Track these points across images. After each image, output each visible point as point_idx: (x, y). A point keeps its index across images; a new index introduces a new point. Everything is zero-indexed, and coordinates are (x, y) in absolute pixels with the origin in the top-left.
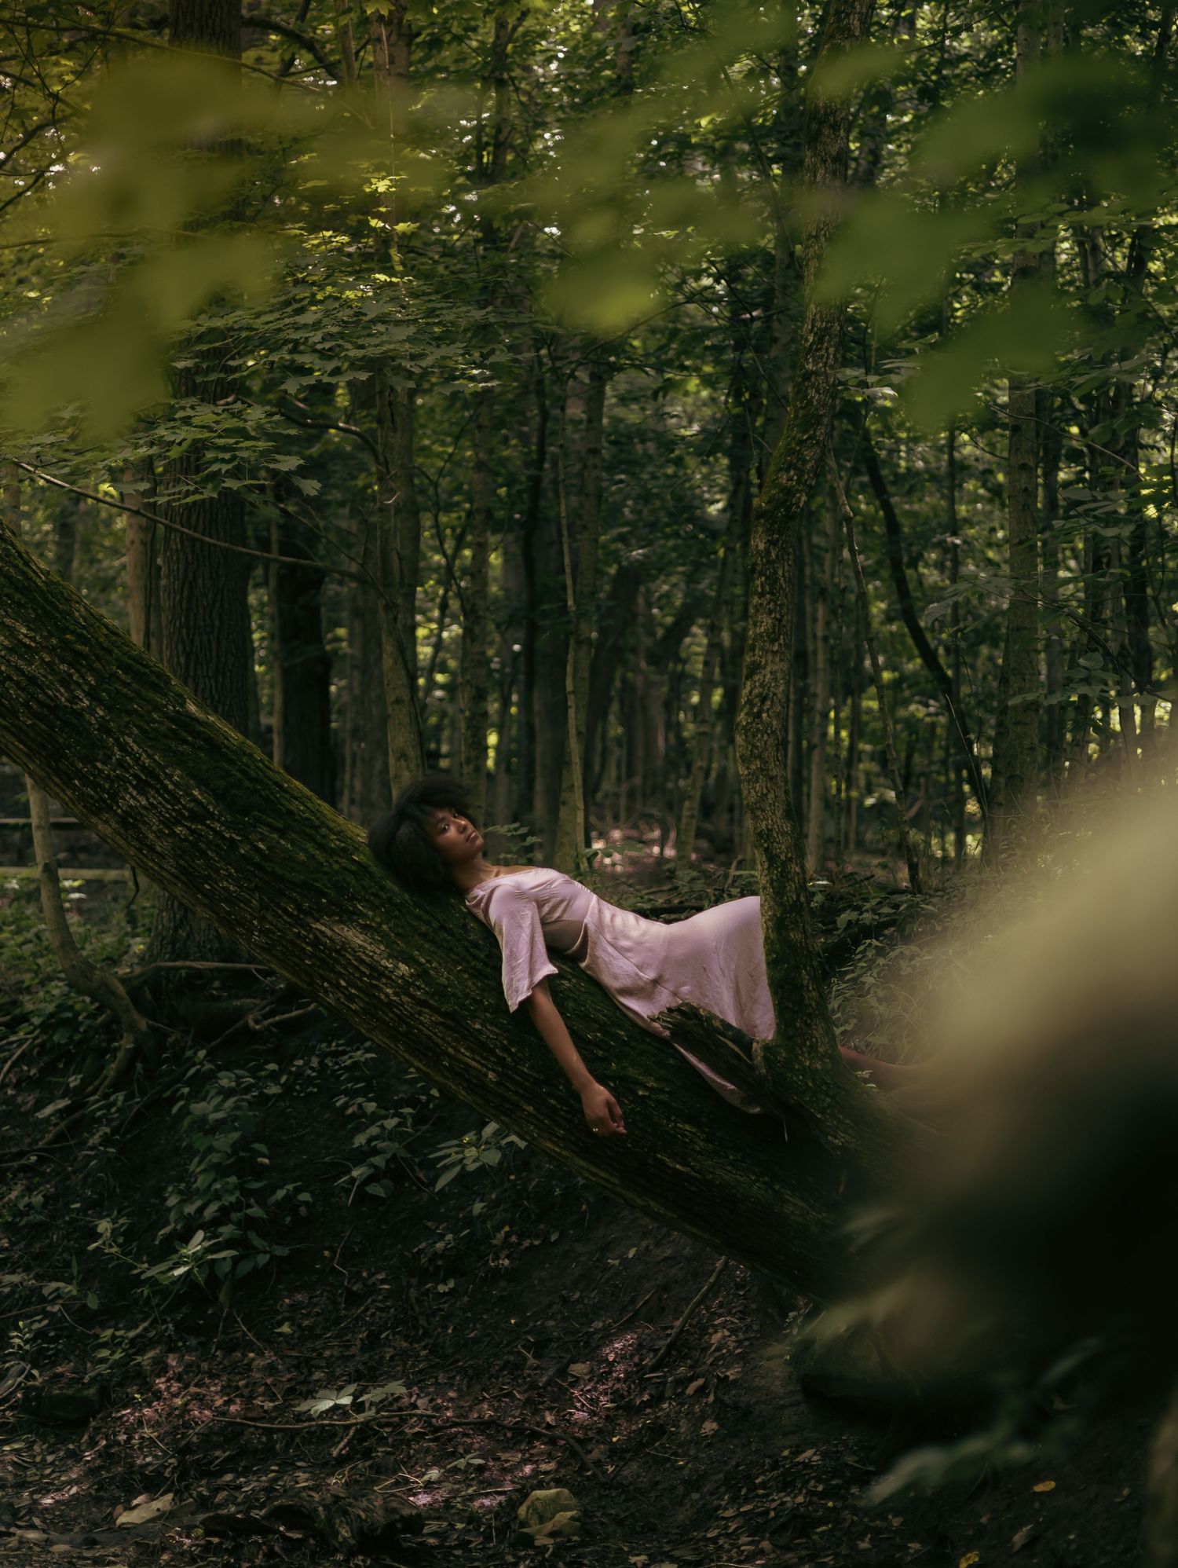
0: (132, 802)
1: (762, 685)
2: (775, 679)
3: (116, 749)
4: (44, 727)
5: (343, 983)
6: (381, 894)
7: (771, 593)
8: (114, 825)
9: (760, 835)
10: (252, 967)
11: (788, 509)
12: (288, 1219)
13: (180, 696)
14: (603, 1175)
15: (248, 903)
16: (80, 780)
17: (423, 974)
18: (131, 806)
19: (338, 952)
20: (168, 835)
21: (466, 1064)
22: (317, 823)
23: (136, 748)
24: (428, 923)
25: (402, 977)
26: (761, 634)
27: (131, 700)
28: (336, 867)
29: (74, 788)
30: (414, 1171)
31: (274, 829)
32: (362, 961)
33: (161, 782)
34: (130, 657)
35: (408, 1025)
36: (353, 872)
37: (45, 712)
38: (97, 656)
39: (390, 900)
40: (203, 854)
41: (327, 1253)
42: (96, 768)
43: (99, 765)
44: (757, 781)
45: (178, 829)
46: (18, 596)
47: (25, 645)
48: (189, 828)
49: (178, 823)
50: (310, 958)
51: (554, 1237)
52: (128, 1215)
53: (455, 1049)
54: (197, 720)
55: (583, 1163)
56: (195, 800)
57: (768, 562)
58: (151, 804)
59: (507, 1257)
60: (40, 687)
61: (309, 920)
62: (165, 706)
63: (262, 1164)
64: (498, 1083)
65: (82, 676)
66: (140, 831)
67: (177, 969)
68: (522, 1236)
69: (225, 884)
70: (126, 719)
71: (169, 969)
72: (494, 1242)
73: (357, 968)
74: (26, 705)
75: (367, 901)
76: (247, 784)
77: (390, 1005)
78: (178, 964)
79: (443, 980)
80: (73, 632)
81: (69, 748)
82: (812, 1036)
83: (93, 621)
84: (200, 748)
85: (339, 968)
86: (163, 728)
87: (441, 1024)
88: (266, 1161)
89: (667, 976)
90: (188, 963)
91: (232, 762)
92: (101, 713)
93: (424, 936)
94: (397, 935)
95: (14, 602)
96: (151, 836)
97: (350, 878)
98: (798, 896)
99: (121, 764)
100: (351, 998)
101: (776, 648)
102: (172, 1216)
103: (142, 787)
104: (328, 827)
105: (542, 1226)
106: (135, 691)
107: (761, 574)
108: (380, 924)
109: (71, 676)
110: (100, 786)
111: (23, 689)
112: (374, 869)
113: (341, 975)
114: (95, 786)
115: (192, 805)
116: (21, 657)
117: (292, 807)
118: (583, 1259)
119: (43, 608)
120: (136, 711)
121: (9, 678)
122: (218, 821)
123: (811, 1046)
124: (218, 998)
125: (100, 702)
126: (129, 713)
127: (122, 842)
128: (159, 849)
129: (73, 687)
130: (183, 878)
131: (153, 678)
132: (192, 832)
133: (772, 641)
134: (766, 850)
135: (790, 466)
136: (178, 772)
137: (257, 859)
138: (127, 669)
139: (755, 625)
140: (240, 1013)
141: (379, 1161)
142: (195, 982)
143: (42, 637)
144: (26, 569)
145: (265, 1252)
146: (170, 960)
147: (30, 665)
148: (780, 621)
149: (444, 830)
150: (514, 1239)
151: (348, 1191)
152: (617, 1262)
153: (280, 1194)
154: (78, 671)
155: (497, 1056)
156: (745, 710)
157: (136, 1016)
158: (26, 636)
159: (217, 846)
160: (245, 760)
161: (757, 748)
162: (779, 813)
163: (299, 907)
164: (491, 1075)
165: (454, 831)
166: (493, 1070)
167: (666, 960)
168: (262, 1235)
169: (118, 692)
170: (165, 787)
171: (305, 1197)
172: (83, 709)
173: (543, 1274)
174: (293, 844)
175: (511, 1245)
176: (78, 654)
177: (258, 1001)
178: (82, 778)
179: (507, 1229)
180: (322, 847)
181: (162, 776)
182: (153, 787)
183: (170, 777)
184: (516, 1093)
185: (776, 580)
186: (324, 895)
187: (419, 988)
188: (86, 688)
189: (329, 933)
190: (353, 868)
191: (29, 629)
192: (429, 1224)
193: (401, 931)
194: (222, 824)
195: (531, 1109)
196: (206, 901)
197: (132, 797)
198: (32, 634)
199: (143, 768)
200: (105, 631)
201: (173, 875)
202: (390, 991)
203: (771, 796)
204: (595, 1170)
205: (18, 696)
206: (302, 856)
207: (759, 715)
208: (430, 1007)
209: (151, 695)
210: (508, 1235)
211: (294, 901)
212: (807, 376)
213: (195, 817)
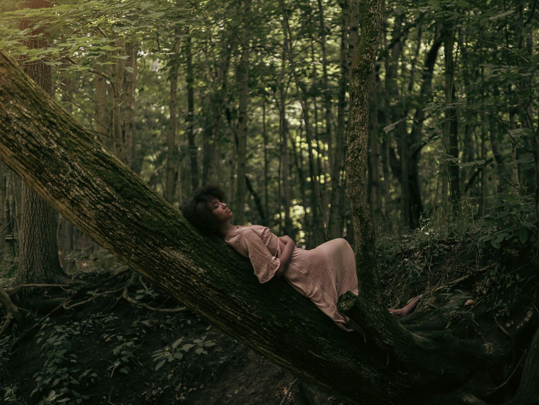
0: (77, 193)
1: (358, 145)
2: (364, 142)
3: (69, 168)
4: (35, 157)
5: (173, 277)
6: (191, 236)
7: (361, 105)
8: (67, 204)
9: (357, 210)
10: (60, 285)
11: (368, 70)
12: (88, 384)
13: (99, 144)
14: (284, 361)
15: (130, 241)
16: (51, 182)
17: (210, 273)
18: (76, 195)
19: (171, 263)
20: (93, 209)
21: (228, 313)
22: (162, 204)
23: (79, 168)
24: (211, 250)
25: (201, 274)
26: (357, 123)
27: (76, 145)
28: (171, 224)
29: (48, 187)
30: (138, 363)
31: (143, 206)
32: (183, 267)
33: (91, 184)
34: (75, 125)
35: (202, 296)
36: (179, 227)
37: (36, 149)
38: (60, 124)
39: (195, 239)
40: (110, 218)
41: (104, 397)
42: (59, 176)
43: (61, 175)
44: (356, 186)
45: (98, 206)
46: (22, 94)
47: (26, 117)
48: (103, 206)
49: (98, 203)
50: (158, 266)
51: (202, 387)
52: (17, 385)
53: (223, 306)
54: (107, 156)
55: (276, 356)
56: (107, 192)
57: (360, 92)
58: (86, 194)
59: (184, 395)
60: (33, 137)
61: (159, 248)
62: (92, 149)
63: (73, 362)
64: (242, 321)
65: (54, 133)
66: (80, 207)
67: (29, 287)
68: (188, 387)
69: (120, 232)
70: (75, 154)
71: (26, 287)
72: (176, 390)
73: (180, 271)
74: (26, 146)
75: (185, 240)
76: (131, 185)
77: (194, 287)
78: (30, 285)
79: (218, 275)
80: (49, 112)
81: (46, 167)
82: (376, 297)
83: (58, 108)
84: (109, 169)
85: (172, 271)
86: (92, 159)
87: (218, 295)
88: (75, 361)
89: (311, 272)
90: (34, 285)
91: (124, 175)
92: (63, 151)
93: (210, 255)
94: (199, 255)
95: (20, 97)
96: (85, 209)
97: (177, 229)
98: (372, 236)
99: (71, 175)
100: (176, 284)
101: (364, 129)
102: (38, 385)
103: (82, 186)
104: (166, 206)
105: (196, 383)
106: (78, 141)
107: (357, 97)
108: (191, 250)
109: (48, 133)
110: (61, 185)
111: (25, 138)
112: (187, 225)
113: (172, 274)
114: (59, 185)
115: (105, 195)
116: (24, 122)
117: (151, 197)
118: (216, 395)
119: (34, 100)
120: (79, 150)
121: (18, 132)
122: (118, 202)
123: (375, 302)
124: (48, 298)
125: (62, 145)
126: (76, 151)
127: (70, 212)
128: (88, 216)
129: (49, 138)
130: (100, 230)
131: (86, 136)
132: (105, 207)
133: (362, 126)
134: (359, 216)
135: (368, 51)
136: (99, 179)
137: (136, 220)
138: (74, 131)
139: (354, 119)
140: (57, 303)
141: (124, 359)
142: (37, 292)
143: (34, 114)
144: (26, 82)
145: (79, 398)
146: (26, 284)
147: (29, 126)
148: (365, 117)
149: (217, 207)
150: (185, 388)
151: (110, 372)
152: (231, 396)
153: (85, 374)
154: (51, 131)
155: (242, 309)
156: (351, 155)
157: (13, 306)
158: (26, 113)
159: (117, 214)
160: (129, 174)
161: (357, 171)
162: (365, 200)
163: (154, 243)
164: (239, 318)
165: (221, 208)
166: (240, 316)
167: (311, 265)
168: (77, 391)
169: (70, 141)
170: (93, 186)
171: (94, 375)
172: (54, 149)
173: (199, 402)
174: (152, 213)
175: (184, 391)
176: (51, 122)
177: (64, 298)
178: (53, 181)
179: (181, 384)
180: (164, 215)
181: (91, 181)
182: (87, 186)
183: (95, 181)
184: (250, 326)
185: (363, 100)
186: (166, 237)
187: (208, 279)
188: (56, 139)
189: (168, 254)
190: (179, 225)
191: (28, 109)
192: (147, 384)
193: (200, 253)
194: (120, 204)
195: (255, 332)
196: (110, 240)
197: (77, 190)
198: (29, 112)
199: (83, 177)
200: (63, 113)
201: (95, 228)
202: (195, 280)
203: (362, 192)
204: (281, 359)
205: (22, 141)
206: (156, 219)
207: (357, 157)
208: (213, 288)
209: (86, 143)
210: (182, 386)
211: (152, 239)
212: (371, 15)
213: (107, 200)
